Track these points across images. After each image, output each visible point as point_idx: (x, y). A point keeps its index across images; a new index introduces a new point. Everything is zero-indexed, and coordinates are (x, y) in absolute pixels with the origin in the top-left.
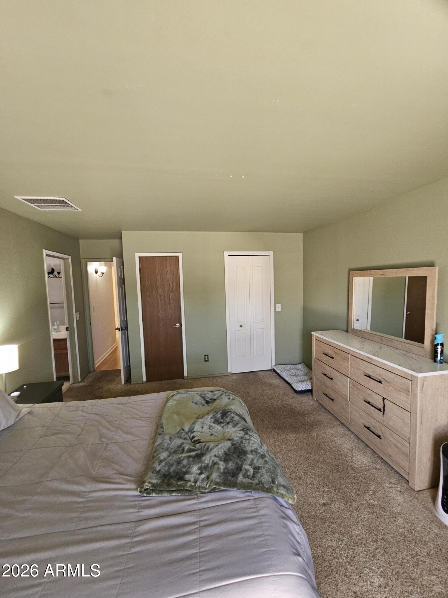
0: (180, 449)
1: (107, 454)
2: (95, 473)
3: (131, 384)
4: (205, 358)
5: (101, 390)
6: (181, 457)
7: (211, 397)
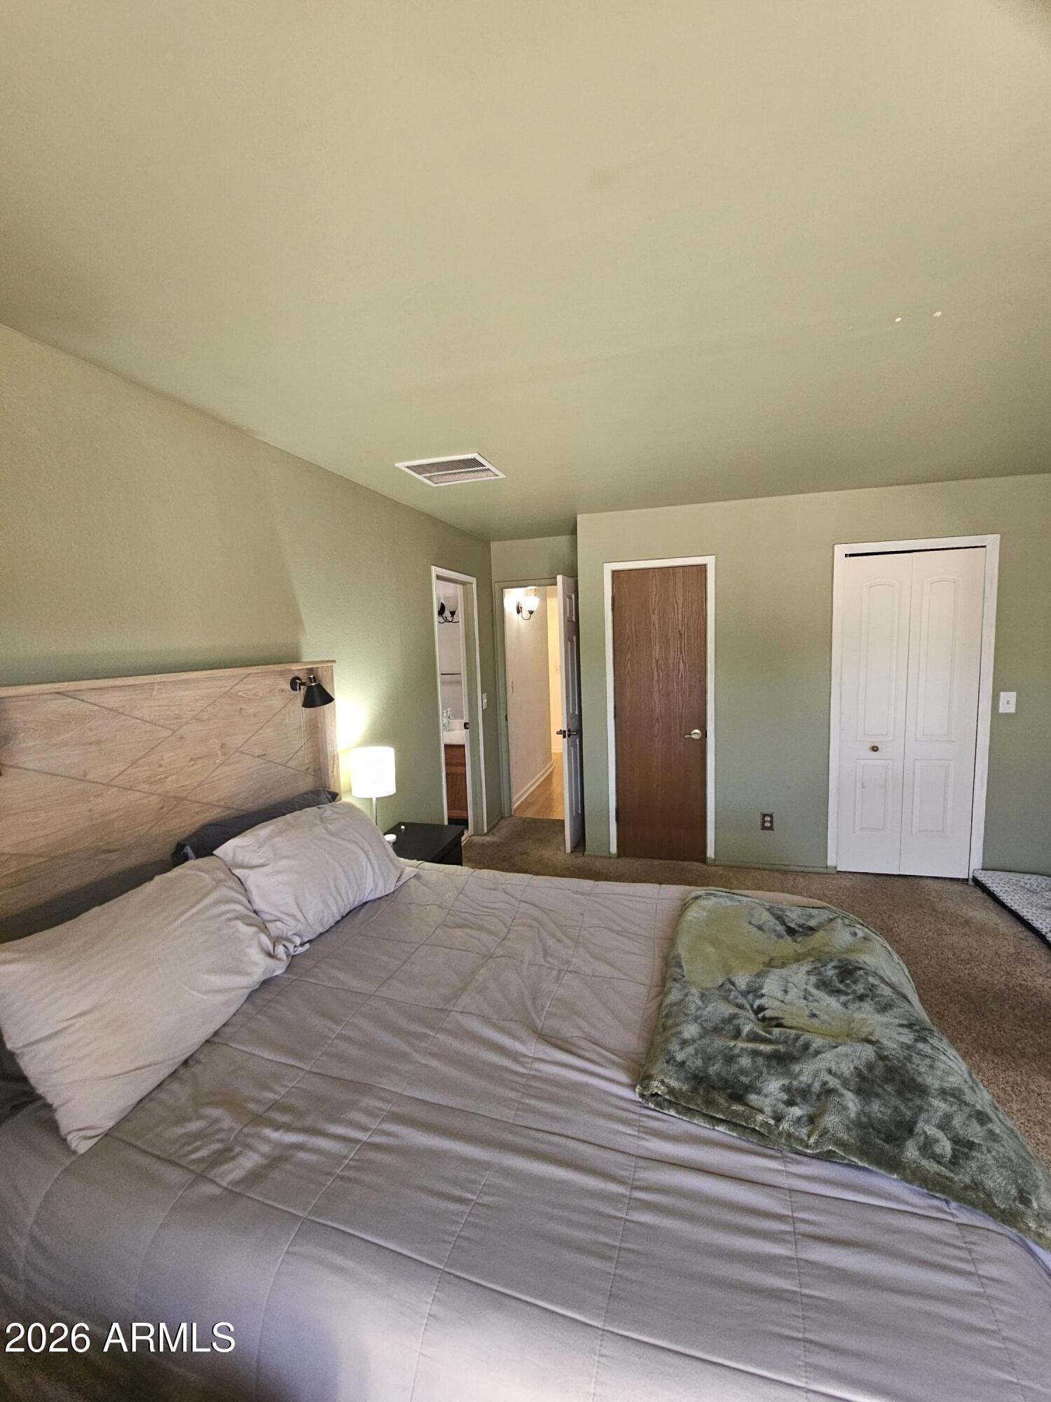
0: (728, 1028)
1: (561, 991)
2: (541, 1024)
3: (583, 855)
4: (764, 821)
5: (525, 856)
6: (735, 1046)
7: (801, 921)
